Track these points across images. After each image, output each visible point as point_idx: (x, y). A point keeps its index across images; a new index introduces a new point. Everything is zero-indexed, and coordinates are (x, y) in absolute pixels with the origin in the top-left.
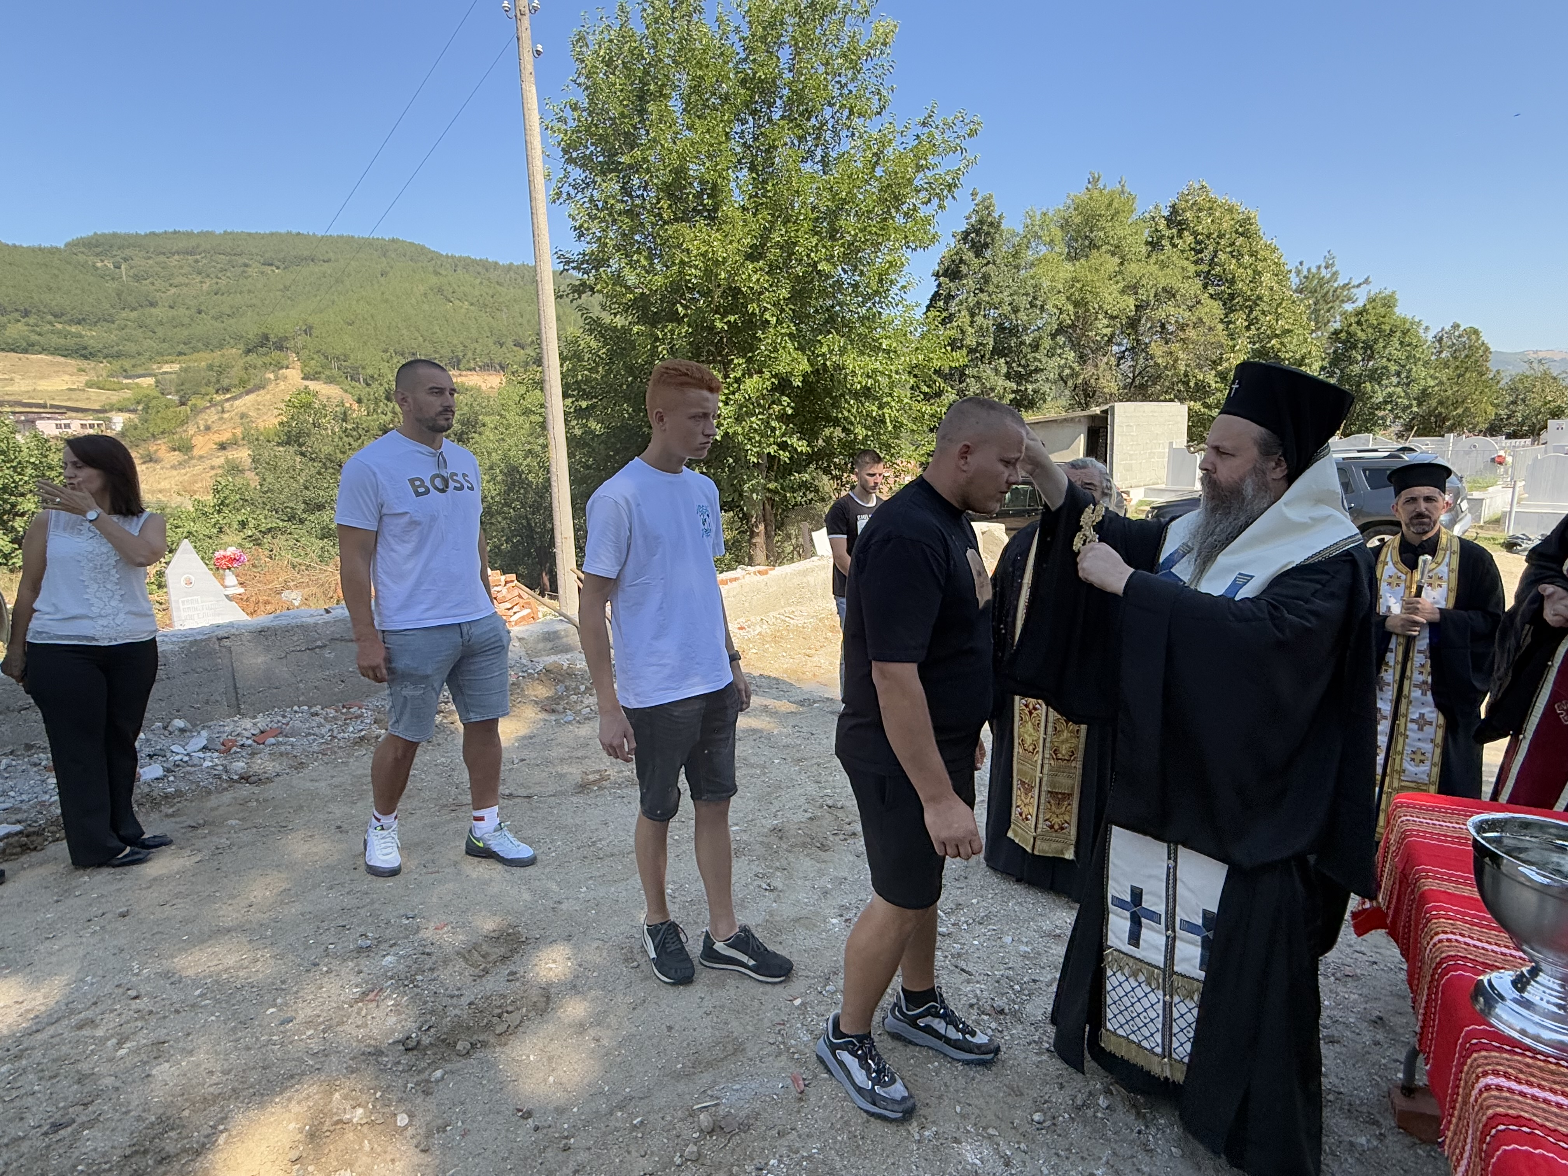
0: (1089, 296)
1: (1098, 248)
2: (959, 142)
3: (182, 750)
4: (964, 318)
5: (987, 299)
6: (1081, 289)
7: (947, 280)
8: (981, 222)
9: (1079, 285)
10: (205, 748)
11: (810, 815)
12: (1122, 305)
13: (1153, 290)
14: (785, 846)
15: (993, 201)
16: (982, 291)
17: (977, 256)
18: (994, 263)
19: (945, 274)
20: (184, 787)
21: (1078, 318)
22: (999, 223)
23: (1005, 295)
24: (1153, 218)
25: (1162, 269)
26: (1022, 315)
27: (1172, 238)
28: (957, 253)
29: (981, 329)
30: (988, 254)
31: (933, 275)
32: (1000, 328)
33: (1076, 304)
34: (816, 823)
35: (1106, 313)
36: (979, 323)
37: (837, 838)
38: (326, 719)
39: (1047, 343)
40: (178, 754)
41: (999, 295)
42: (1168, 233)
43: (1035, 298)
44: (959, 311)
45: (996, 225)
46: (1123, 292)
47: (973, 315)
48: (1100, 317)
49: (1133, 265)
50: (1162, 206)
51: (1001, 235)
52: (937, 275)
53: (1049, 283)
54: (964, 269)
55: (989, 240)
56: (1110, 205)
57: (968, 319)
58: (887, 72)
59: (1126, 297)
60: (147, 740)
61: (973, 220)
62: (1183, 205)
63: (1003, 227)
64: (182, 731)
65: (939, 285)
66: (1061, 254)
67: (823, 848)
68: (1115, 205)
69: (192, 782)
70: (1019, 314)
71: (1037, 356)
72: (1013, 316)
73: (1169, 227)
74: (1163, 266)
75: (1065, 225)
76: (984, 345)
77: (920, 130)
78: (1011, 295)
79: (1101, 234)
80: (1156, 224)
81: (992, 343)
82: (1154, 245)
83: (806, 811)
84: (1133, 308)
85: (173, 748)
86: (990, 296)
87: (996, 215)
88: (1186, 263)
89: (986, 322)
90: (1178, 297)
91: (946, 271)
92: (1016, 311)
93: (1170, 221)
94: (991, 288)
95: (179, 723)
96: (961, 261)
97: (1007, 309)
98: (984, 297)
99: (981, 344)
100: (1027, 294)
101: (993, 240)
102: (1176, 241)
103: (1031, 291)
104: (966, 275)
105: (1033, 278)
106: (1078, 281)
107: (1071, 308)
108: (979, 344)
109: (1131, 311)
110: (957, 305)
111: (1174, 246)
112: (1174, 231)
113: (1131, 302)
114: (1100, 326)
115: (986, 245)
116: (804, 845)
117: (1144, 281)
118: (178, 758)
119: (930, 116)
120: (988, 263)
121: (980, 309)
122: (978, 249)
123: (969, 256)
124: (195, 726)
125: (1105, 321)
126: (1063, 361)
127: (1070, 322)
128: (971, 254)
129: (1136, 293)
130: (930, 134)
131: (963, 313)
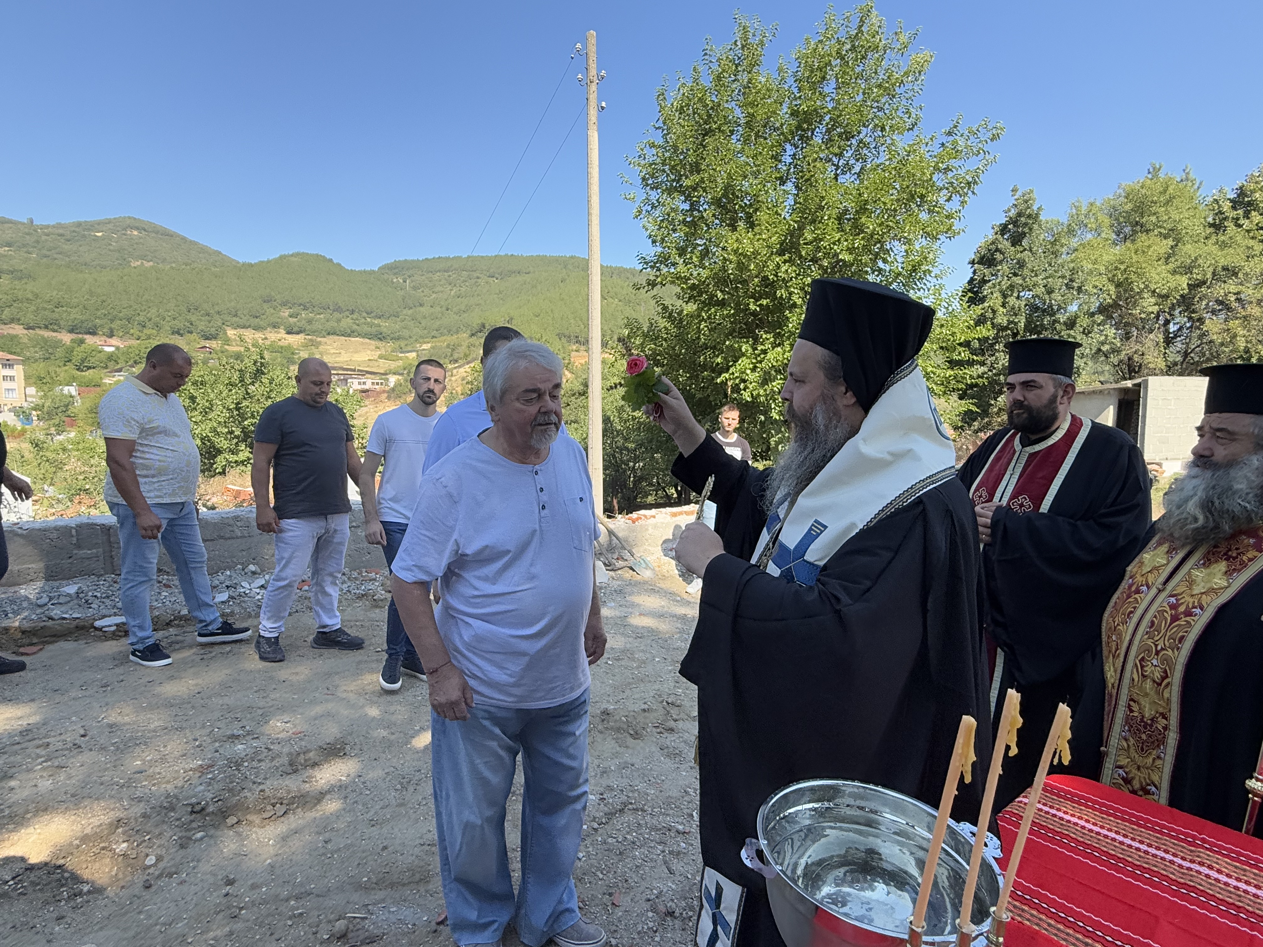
0: (1133, 277)
1: (1147, 231)
2: (980, 145)
3: (248, 586)
4: (995, 300)
5: (1021, 282)
6: (1125, 270)
7: (981, 267)
8: (1020, 215)
9: (1122, 267)
10: (262, 587)
11: (646, 707)
12: (1172, 285)
13: (1211, 269)
14: (600, 727)
15: (1034, 195)
16: (1015, 275)
17: (1013, 245)
18: (1031, 250)
19: (978, 263)
20: (237, 610)
21: (1119, 297)
22: (1037, 215)
23: (1039, 279)
24: (1216, 201)
25: (1222, 250)
26: (1057, 296)
27: (1238, 219)
28: (993, 243)
29: (1013, 308)
30: (1025, 243)
31: (969, 263)
32: (1034, 308)
33: (1118, 285)
34: (646, 714)
35: (1154, 291)
36: (1011, 304)
37: (654, 729)
38: (349, 578)
39: (1084, 322)
40: (244, 587)
41: (1034, 279)
42: (1233, 214)
43: (1072, 280)
44: (992, 293)
45: (1035, 217)
46: (1174, 272)
47: (1005, 296)
48: (1146, 296)
49: (1189, 246)
50: (1227, 189)
51: (1040, 226)
52: (973, 263)
53: (1090, 266)
54: (998, 256)
55: (1026, 230)
56: (1165, 191)
57: (1000, 300)
58: (916, 94)
59: (1178, 277)
60: (230, 576)
61: (1013, 213)
62: (1252, 186)
63: (1042, 218)
64: (254, 573)
65: (974, 272)
66: (1107, 240)
67: (636, 736)
68: (1171, 190)
69: (243, 608)
70: (1053, 295)
71: (1072, 332)
72: (1047, 297)
73: (1234, 208)
74: (1223, 245)
75: (1114, 213)
76: (1016, 324)
77: (944, 139)
78: (1047, 278)
79: (1153, 219)
80: (1220, 206)
81: (1023, 320)
82: (1218, 227)
83: (645, 703)
84: (1185, 286)
85: (243, 584)
86: (1024, 279)
87: (1035, 208)
88: (1251, 243)
89: (1017, 303)
90: (1240, 275)
91: (982, 258)
92: (1050, 292)
93: (1235, 204)
94: (1026, 272)
95: (252, 568)
96: (997, 250)
97: (1040, 290)
98: (1018, 280)
99: (1012, 322)
100: (1063, 277)
101: (1031, 229)
102: (1241, 222)
103: (1068, 274)
104: (1001, 262)
105: (1072, 261)
106: (1122, 263)
107: (1112, 288)
108: (1010, 322)
109: (1182, 290)
110: (990, 288)
111: (1240, 226)
112: (1241, 212)
113: (1183, 282)
114: (1145, 304)
115: (1024, 234)
116: (618, 730)
117: (1200, 261)
118: (242, 590)
119: (956, 127)
120: (1025, 250)
121: (1012, 291)
122: (1016, 240)
123: (1005, 244)
124: (263, 571)
125: (1153, 300)
126: (1103, 338)
127: (1110, 301)
128: (1007, 244)
129: (1191, 273)
130: (955, 143)
131: (995, 295)
